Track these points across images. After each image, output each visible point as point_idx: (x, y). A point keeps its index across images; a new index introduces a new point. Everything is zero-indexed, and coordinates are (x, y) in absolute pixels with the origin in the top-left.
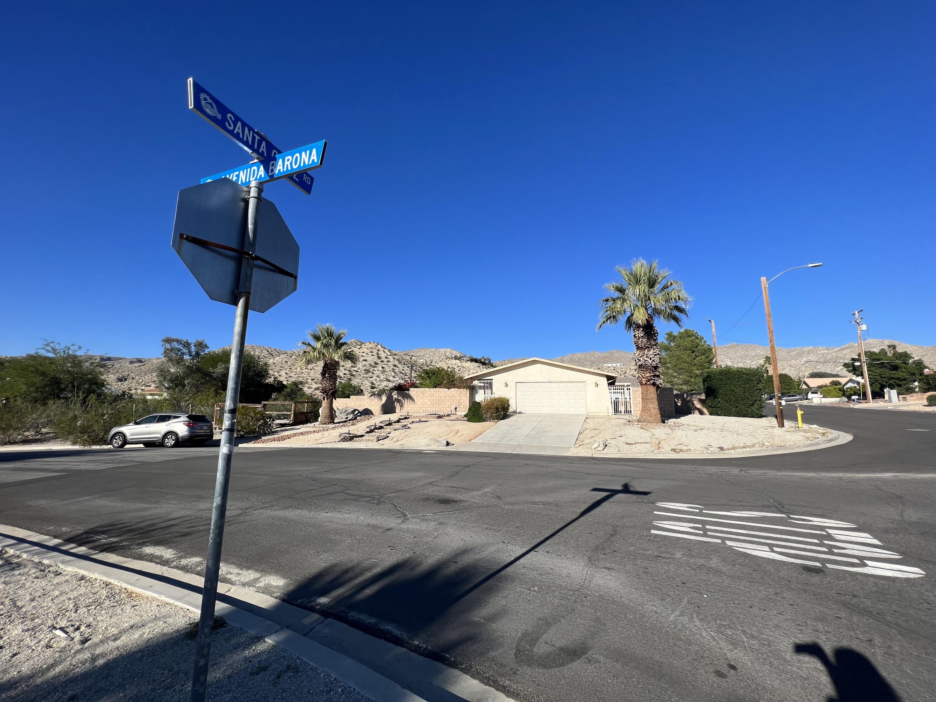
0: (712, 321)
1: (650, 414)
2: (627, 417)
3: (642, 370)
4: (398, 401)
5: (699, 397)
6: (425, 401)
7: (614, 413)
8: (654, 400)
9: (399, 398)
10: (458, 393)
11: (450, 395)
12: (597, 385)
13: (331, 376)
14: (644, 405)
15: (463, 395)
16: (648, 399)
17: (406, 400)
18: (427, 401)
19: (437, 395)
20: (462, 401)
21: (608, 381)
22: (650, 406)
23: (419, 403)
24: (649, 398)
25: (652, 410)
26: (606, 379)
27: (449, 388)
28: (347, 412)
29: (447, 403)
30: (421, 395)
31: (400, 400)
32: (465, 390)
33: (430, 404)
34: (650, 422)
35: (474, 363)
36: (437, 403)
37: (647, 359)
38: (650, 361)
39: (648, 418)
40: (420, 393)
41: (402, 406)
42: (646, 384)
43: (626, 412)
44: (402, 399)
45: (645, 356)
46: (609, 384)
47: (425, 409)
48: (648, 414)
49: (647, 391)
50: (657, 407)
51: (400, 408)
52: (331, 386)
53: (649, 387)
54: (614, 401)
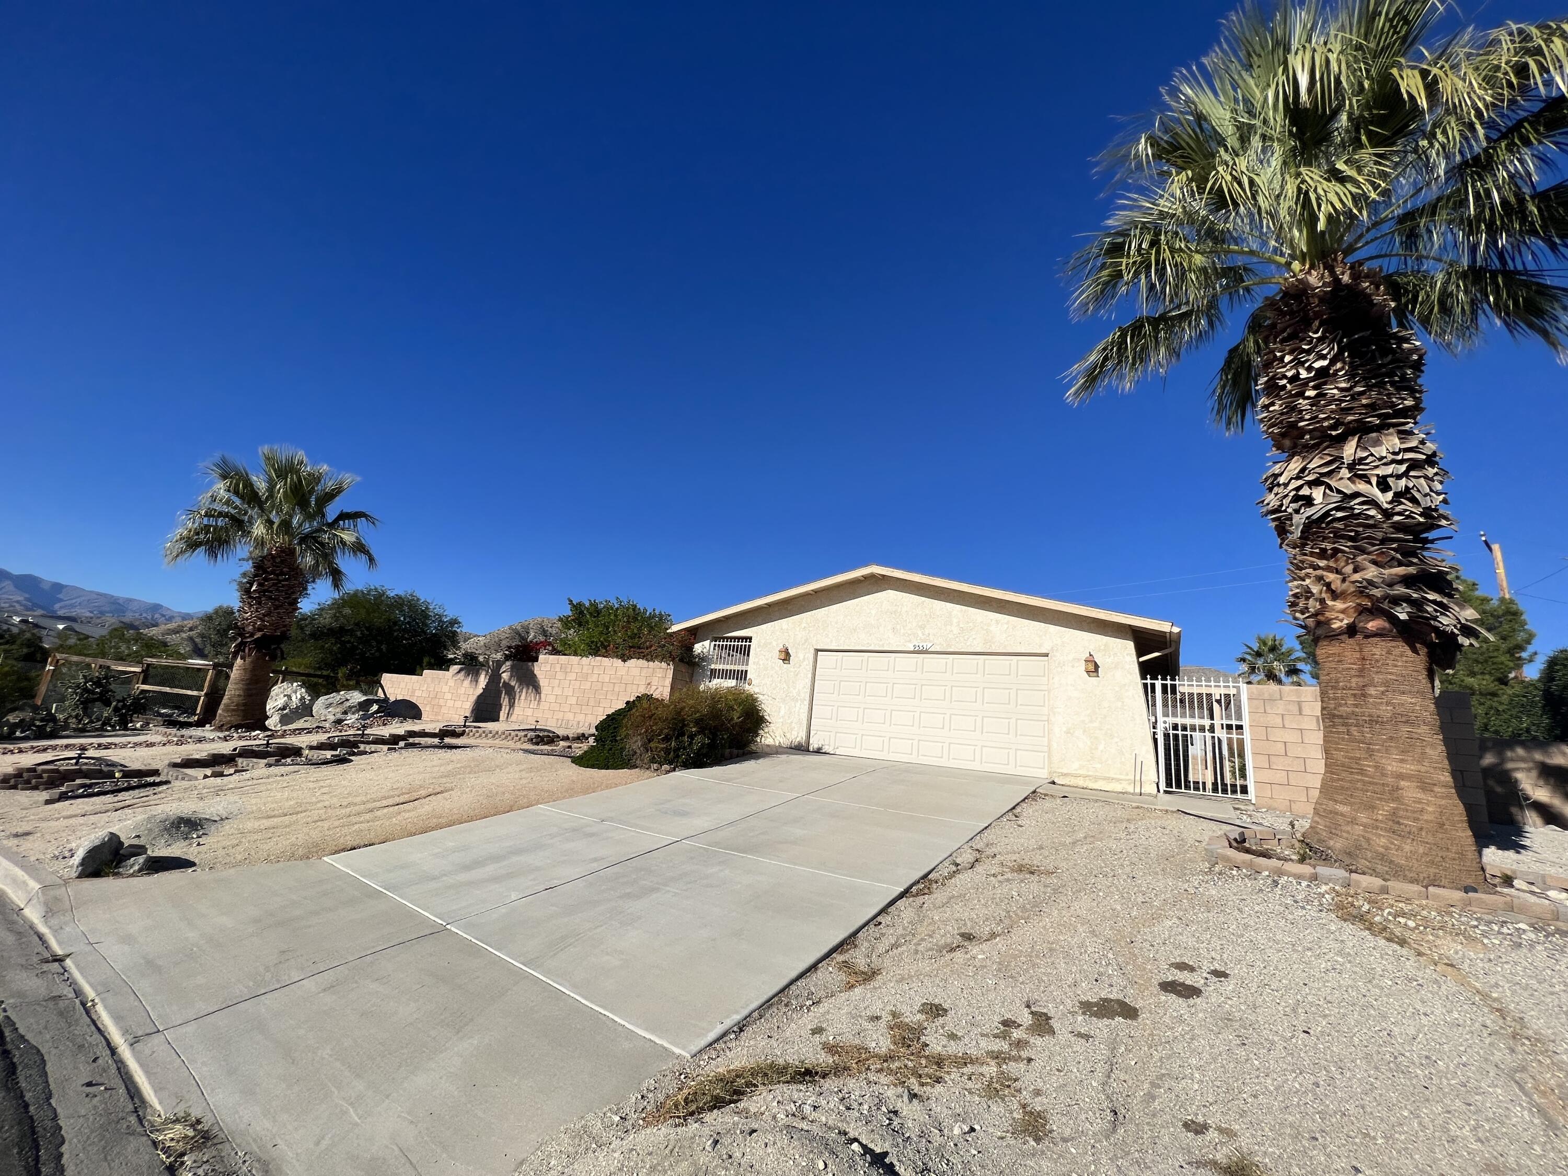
0: (1496, 547)
1: (1394, 816)
2: (1223, 807)
3: (1323, 554)
4: (509, 690)
5: (1538, 756)
6: (566, 693)
7: (1163, 786)
8: (1423, 730)
10: (644, 673)
11: (625, 679)
12: (1094, 669)
13: (265, 591)
14: (1339, 756)
15: (655, 681)
16: (1374, 721)
18: (570, 692)
19: (595, 678)
21: (1139, 654)
22: (1392, 765)
23: (552, 699)
24: (1385, 711)
25: (1411, 792)
26: (1130, 645)
28: (348, 704)
30: (558, 677)
31: (513, 688)
32: (664, 665)
34: (1397, 872)
37: (1362, 487)
38: (1384, 499)
39: (1381, 841)
40: (557, 669)
41: (513, 703)
42: (1351, 630)
43: (1220, 786)
44: (517, 687)
45: (1345, 473)
46: (1147, 670)
48: (1381, 814)
49: (1361, 672)
50: (1446, 777)
51: (508, 707)
52: (263, 621)
53: (1378, 649)
54: (1166, 736)
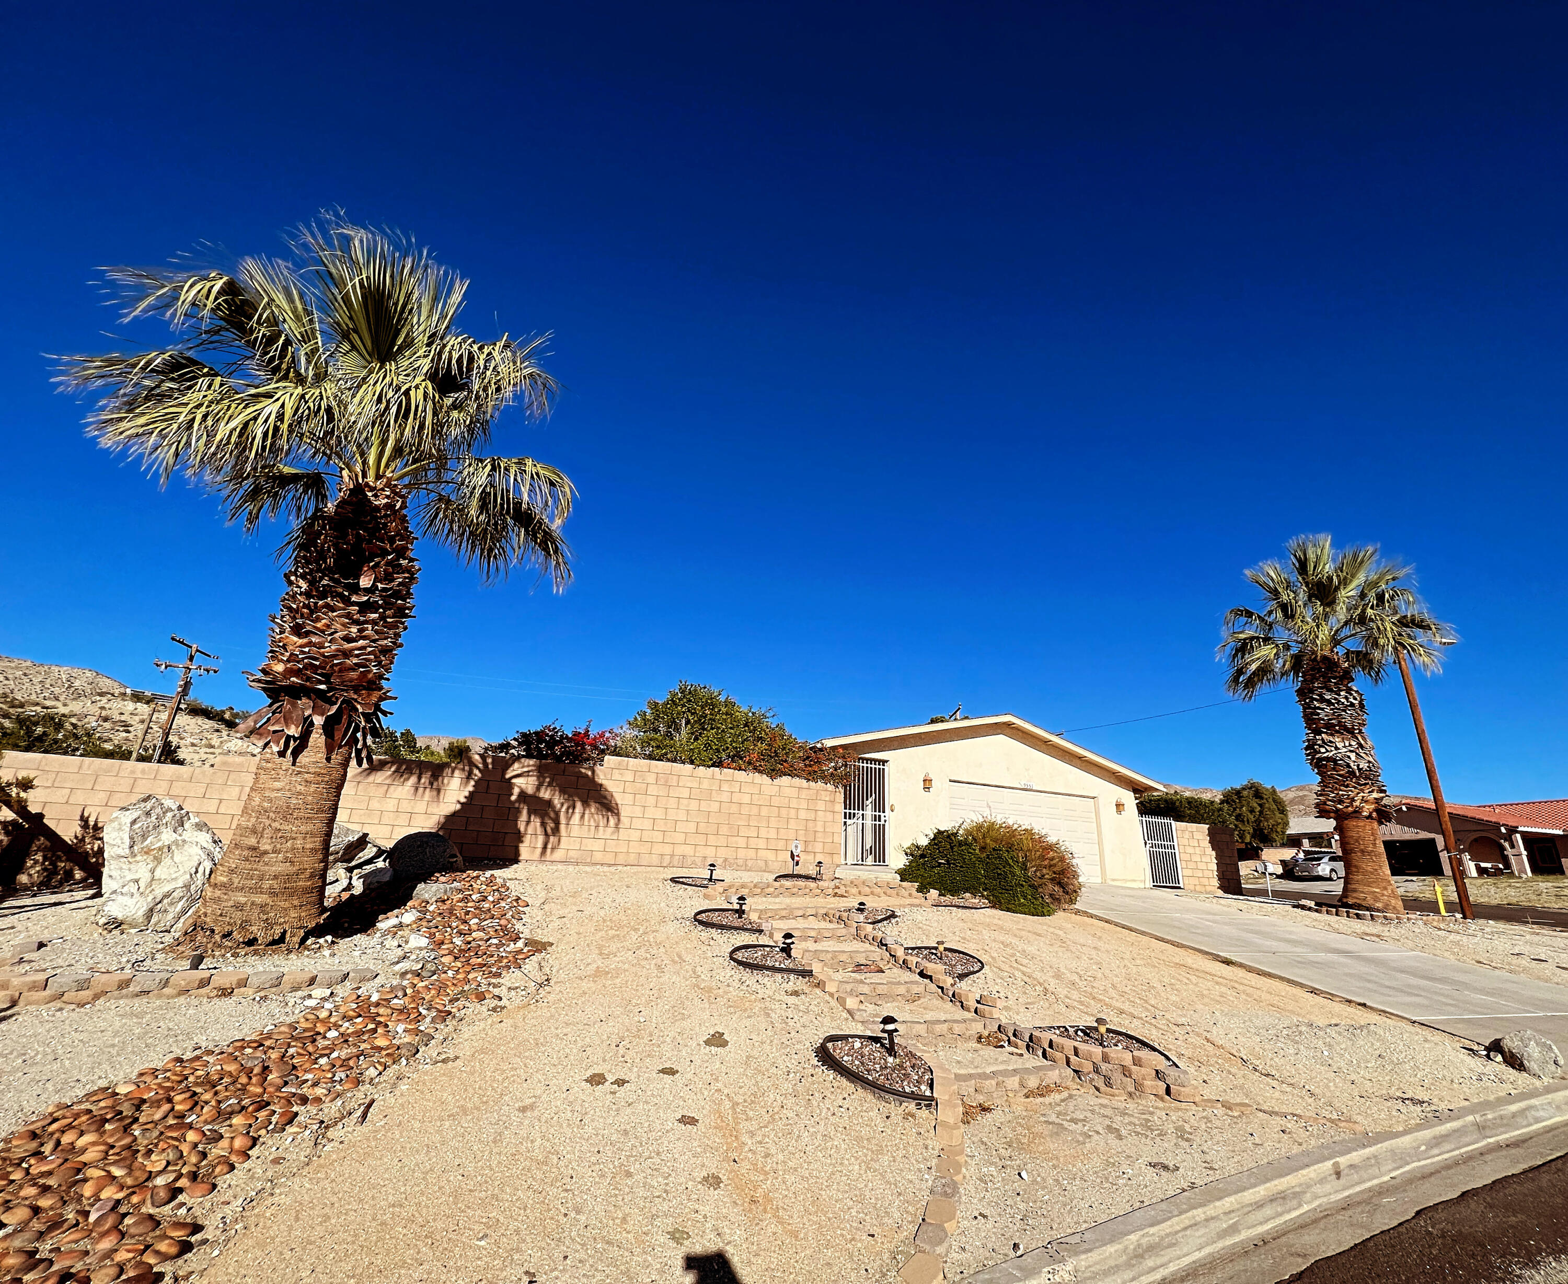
4: (541, 808)
6: (672, 815)
9: (545, 794)
10: (804, 795)
11: (776, 801)
15: (821, 806)
17: (579, 805)
18: (682, 816)
19: (725, 797)
20: (819, 828)
27: (773, 773)
29: (763, 833)
30: (652, 790)
31: (549, 803)
32: (830, 787)
33: (692, 827)
35: (200, 720)
36: (724, 830)
40: (651, 778)
41: (552, 829)
44: (557, 802)
47: (667, 849)
51: (541, 839)
